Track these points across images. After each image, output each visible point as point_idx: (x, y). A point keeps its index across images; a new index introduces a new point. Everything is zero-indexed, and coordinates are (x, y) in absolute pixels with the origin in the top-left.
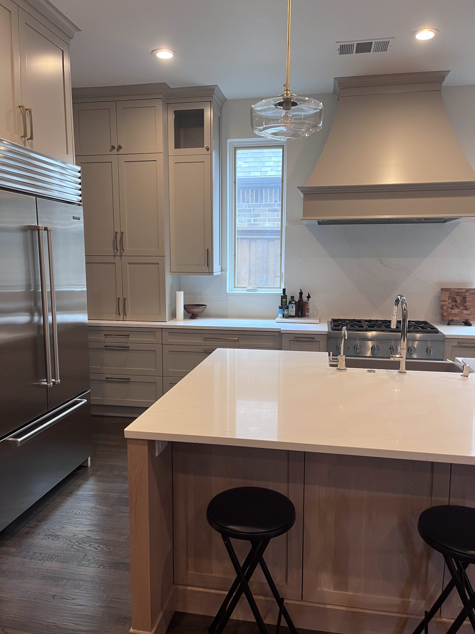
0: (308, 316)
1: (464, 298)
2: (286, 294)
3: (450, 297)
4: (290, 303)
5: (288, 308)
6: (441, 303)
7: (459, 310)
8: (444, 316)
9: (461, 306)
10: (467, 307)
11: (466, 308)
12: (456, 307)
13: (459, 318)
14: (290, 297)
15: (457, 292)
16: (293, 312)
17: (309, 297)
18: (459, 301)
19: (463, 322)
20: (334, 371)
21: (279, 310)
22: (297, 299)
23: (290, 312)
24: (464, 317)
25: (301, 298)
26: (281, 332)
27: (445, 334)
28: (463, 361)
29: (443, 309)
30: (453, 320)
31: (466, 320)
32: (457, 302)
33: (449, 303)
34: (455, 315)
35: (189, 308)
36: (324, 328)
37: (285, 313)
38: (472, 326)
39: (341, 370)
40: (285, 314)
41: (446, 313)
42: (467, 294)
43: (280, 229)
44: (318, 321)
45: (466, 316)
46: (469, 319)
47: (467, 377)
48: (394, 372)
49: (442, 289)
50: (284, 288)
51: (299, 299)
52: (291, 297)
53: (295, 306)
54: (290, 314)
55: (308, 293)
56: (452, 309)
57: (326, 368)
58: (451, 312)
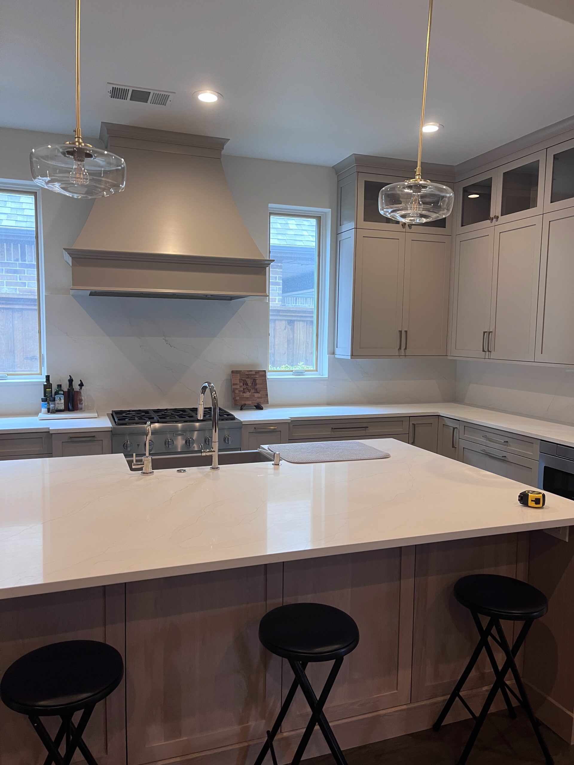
0: (81, 409)
1: (255, 380)
2: (51, 382)
3: (241, 380)
4: (57, 393)
5: (54, 400)
6: (233, 386)
7: (251, 393)
8: (237, 400)
9: (252, 389)
10: (258, 389)
11: (257, 391)
12: (247, 390)
13: (251, 402)
14: (56, 386)
15: (247, 375)
16: (61, 405)
17: (81, 385)
18: (250, 384)
19: (255, 406)
20: (138, 476)
21: (42, 404)
22: (65, 388)
23: (57, 405)
24: (255, 401)
25: (71, 387)
26: (51, 432)
27: (242, 420)
28: (269, 449)
29: (236, 393)
30: (245, 404)
31: (258, 404)
32: (248, 385)
33: (241, 387)
34: (247, 399)
36: (105, 423)
37: (50, 407)
38: (264, 409)
39: (147, 474)
40: (51, 409)
41: (238, 397)
42: (256, 376)
43: (36, 297)
44: (96, 415)
45: (258, 399)
46: (260, 403)
47: (278, 466)
48: (206, 469)
49: (233, 372)
50: (46, 375)
51: (68, 387)
52: (58, 385)
53: (63, 397)
54: (57, 408)
55: (81, 380)
56: (244, 392)
57: (127, 474)
58: (243, 396)
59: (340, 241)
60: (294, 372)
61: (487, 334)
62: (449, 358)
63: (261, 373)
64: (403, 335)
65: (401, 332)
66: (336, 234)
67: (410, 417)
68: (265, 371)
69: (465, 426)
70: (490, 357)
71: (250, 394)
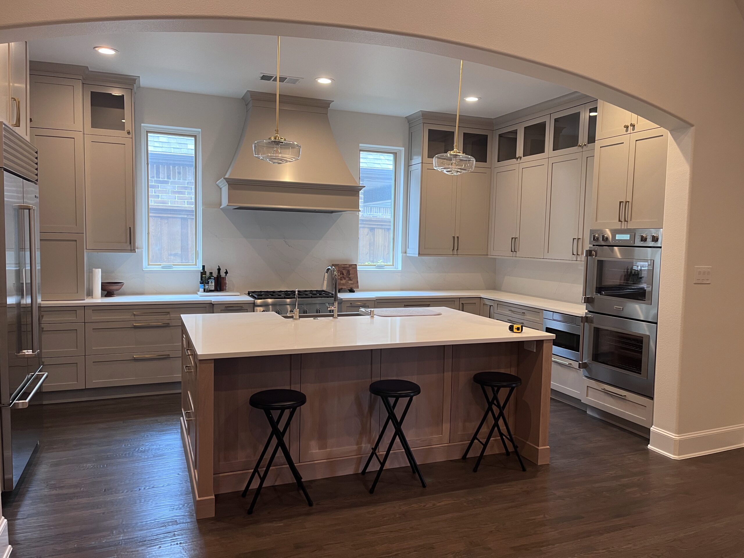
0: (226, 289)
1: (349, 271)
2: (205, 270)
3: (339, 271)
4: (209, 278)
5: (208, 283)
9: (347, 277)
10: (351, 278)
12: (343, 278)
13: (346, 287)
15: (343, 267)
16: (213, 287)
17: (226, 273)
18: (345, 274)
19: (349, 290)
20: (292, 320)
21: (200, 285)
22: (215, 275)
23: (210, 287)
24: (349, 286)
25: (219, 274)
26: (213, 304)
27: (342, 298)
30: (342, 288)
31: (351, 288)
33: (339, 276)
34: (343, 284)
35: (107, 286)
36: (246, 298)
37: (205, 288)
38: (355, 292)
39: (296, 320)
42: (350, 268)
44: (239, 293)
45: (351, 285)
46: (353, 288)
47: (373, 317)
48: (331, 318)
49: (332, 264)
50: (203, 265)
51: (217, 274)
52: (210, 273)
53: (214, 281)
54: (210, 289)
55: (226, 269)
56: (341, 280)
57: (283, 320)
58: (340, 283)
59: (410, 171)
60: (376, 266)
61: (514, 239)
62: (489, 256)
63: (353, 266)
64: (456, 240)
65: (454, 237)
66: (408, 165)
67: (460, 298)
68: (356, 265)
69: (498, 304)
70: (516, 256)
71: (345, 281)
